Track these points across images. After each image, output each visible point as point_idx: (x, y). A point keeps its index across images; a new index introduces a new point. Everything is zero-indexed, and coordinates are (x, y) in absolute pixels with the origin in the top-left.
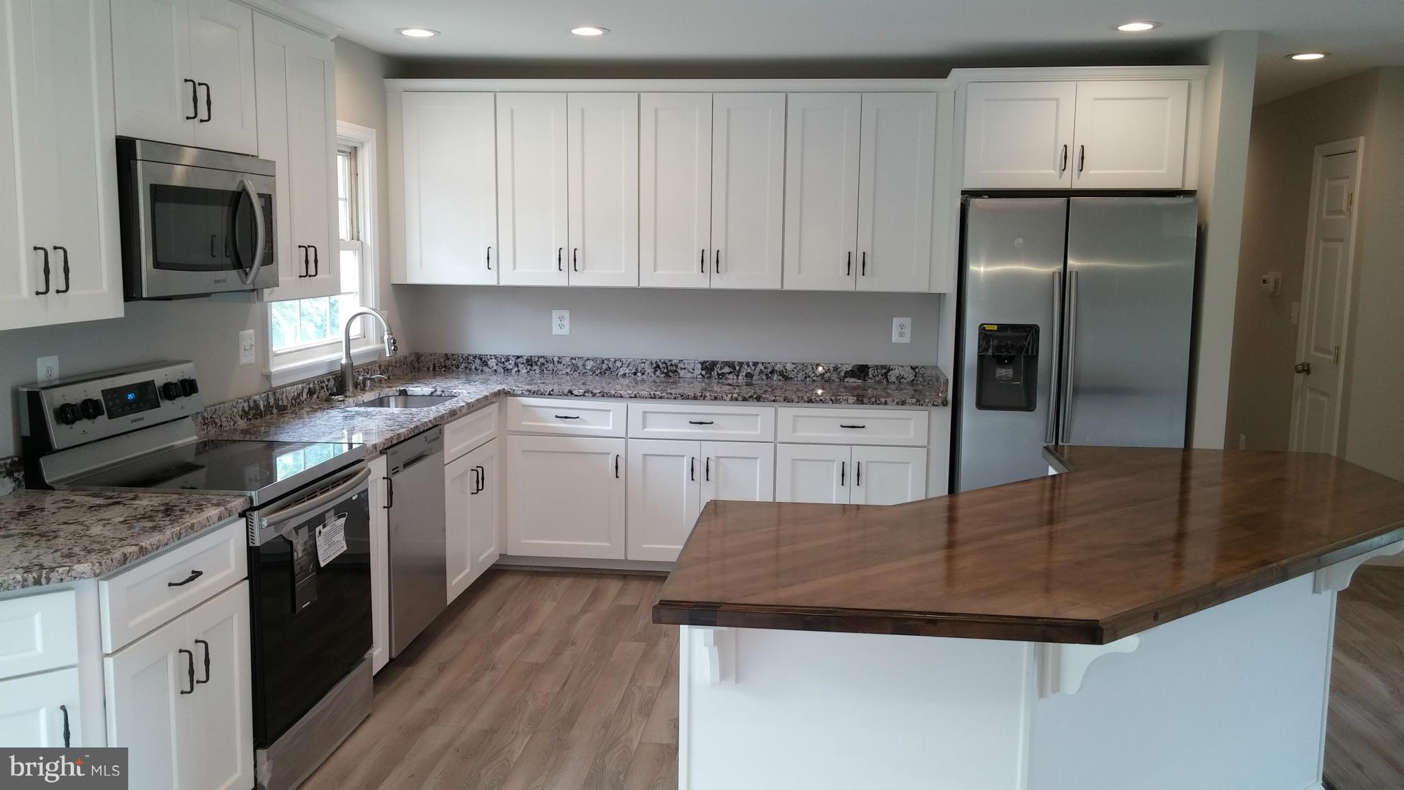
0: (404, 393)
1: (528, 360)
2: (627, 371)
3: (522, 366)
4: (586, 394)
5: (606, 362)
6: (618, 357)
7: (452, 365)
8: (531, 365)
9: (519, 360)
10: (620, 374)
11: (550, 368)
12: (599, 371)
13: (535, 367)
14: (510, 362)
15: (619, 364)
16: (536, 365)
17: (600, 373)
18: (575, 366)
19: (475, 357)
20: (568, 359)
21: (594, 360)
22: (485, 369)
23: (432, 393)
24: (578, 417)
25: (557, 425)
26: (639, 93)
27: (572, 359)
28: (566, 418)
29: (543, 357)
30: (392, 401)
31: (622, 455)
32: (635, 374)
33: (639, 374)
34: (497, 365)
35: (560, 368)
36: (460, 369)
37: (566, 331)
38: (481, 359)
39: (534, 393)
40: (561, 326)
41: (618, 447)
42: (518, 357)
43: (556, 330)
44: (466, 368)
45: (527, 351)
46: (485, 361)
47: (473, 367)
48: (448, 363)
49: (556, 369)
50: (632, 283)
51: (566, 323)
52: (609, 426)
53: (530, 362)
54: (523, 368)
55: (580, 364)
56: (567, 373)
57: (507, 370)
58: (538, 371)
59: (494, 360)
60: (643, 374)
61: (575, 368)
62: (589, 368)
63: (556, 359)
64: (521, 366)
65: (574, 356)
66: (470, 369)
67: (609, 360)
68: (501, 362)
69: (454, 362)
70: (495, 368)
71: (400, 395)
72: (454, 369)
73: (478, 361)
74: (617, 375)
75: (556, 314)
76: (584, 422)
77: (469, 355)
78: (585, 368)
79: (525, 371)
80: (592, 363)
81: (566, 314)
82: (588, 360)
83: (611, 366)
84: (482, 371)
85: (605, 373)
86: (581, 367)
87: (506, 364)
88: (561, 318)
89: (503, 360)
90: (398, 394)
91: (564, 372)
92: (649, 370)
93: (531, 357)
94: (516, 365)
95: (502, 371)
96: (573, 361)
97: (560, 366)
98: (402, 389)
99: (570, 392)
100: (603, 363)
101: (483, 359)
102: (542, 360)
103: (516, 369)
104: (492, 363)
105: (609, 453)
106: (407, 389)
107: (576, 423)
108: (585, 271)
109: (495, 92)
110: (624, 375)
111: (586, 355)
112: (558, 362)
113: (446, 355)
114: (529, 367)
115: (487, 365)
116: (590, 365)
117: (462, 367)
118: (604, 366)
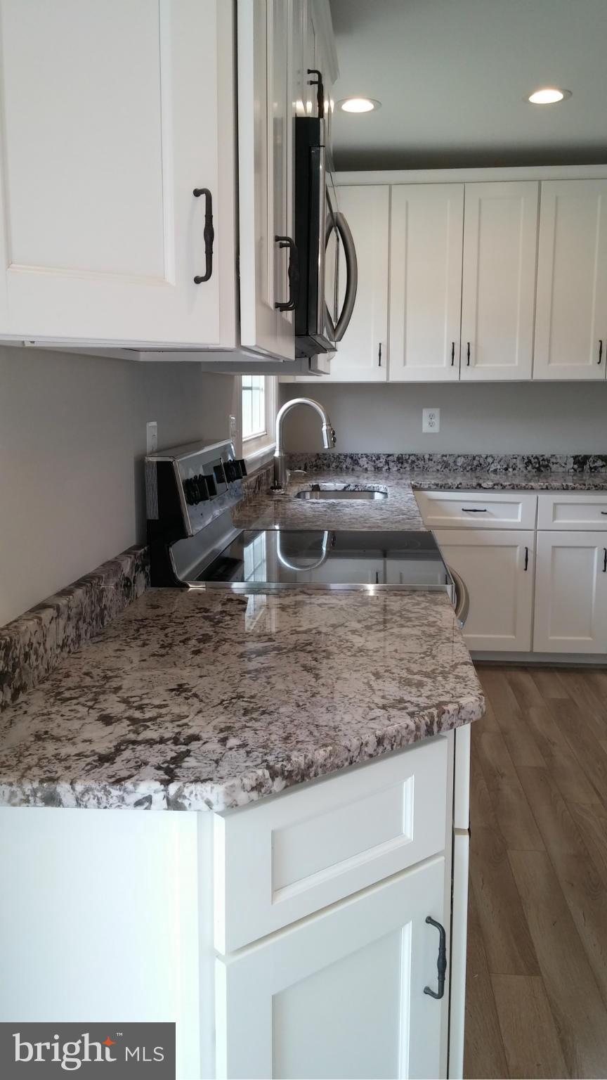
0: (316, 488)
1: (398, 459)
2: (499, 467)
3: (393, 464)
4: (496, 487)
5: (477, 458)
6: (489, 454)
7: (323, 465)
8: (402, 463)
9: (390, 458)
10: (491, 469)
11: (421, 466)
12: (470, 467)
13: (405, 465)
14: (381, 460)
15: (490, 460)
16: (407, 462)
17: (471, 469)
18: (446, 464)
19: (346, 456)
20: (439, 456)
21: (466, 456)
22: (357, 468)
23: (345, 488)
24: (485, 511)
25: (464, 518)
26: (540, 181)
27: (443, 456)
28: (475, 511)
29: (415, 455)
30: (308, 495)
31: (531, 549)
32: (506, 469)
33: (510, 470)
34: (368, 463)
35: (430, 465)
36: (331, 469)
37: (436, 429)
38: (352, 458)
39: (441, 487)
40: (431, 425)
41: (526, 539)
42: (389, 455)
43: (426, 428)
44: (337, 467)
45: (396, 450)
46: (356, 460)
47: (344, 466)
48: (320, 462)
49: (426, 466)
50: (524, 376)
51: (436, 421)
52: (517, 518)
53: (401, 460)
54: (393, 466)
55: (451, 461)
56: (438, 470)
57: (378, 468)
58: (408, 469)
59: (365, 459)
60: (514, 469)
61: (446, 465)
62: (459, 464)
63: (427, 457)
64: (391, 464)
65: (445, 454)
66: (341, 468)
67: (480, 456)
68: (371, 461)
69: (325, 462)
70: (366, 466)
71: (313, 490)
72: (325, 468)
73: (349, 460)
74: (488, 471)
75: (426, 413)
76: (492, 515)
77: (340, 455)
78: (456, 465)
79: (395, 469)
80: (463, 459)
81: (436, 412)
82: (459, 456)
83: (482, 461)
84: (353, 470)
85: (476, 469)
86: (452, 464)
87: (377, 462)
88: (431, 417)
89: (374, 458)
90: (311, 489)
91: (434, 469)
92: (521, 466)
93: (402, 455)
94: (387, 463)
95: (373, 469)
96: (445, 458)
97: (431, 464)
98: (314, 484)
99: (480, 485)
100: (474, 459)
101: (354, 458)
102: (412, 458)
103: (387, 467)
104: (363, 461)
105: (516, 546)
106: (320, 484)
107: (484, 516)
108: (477, 365)
109: (390, 185)
110: (495, 471)
111: (456, 453)
112: (429, 459)
113: (318, 454)
114: (399, 465)
115: (358, 464)
116: (460, 461)
117: (333, 466)
118: (475, 463)
